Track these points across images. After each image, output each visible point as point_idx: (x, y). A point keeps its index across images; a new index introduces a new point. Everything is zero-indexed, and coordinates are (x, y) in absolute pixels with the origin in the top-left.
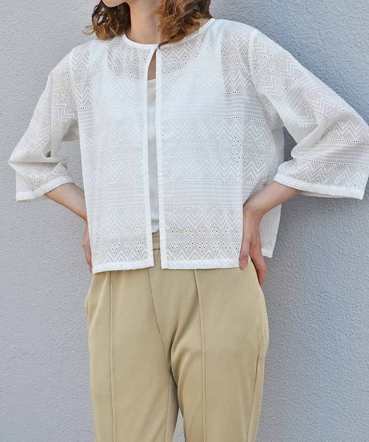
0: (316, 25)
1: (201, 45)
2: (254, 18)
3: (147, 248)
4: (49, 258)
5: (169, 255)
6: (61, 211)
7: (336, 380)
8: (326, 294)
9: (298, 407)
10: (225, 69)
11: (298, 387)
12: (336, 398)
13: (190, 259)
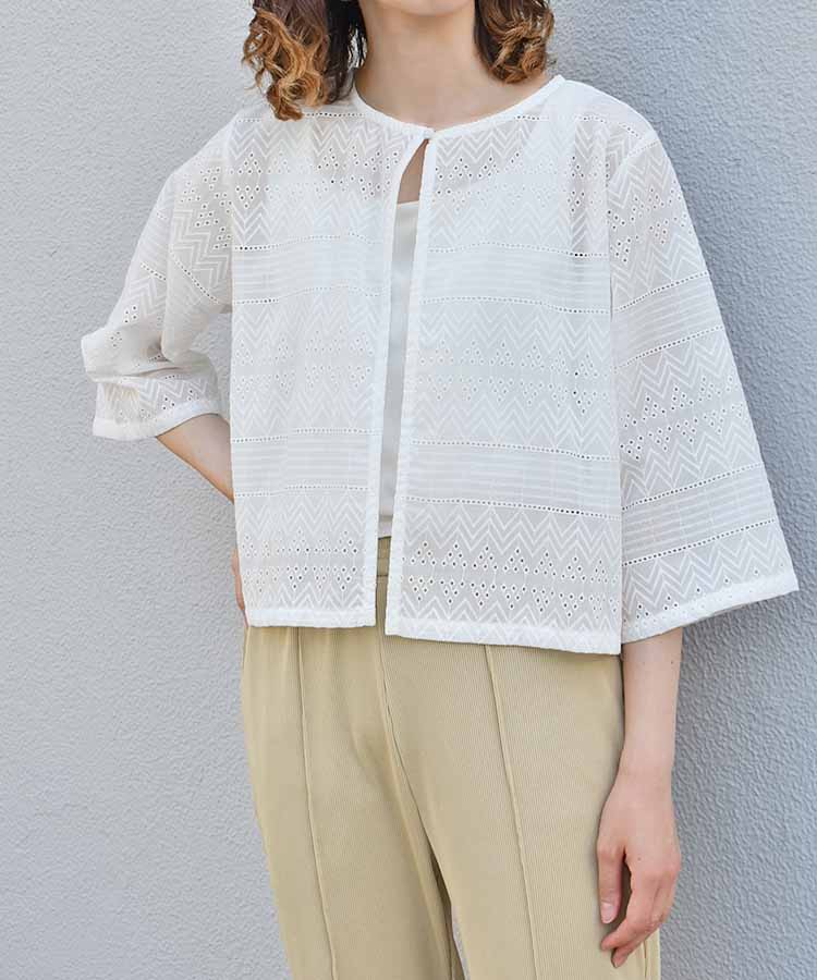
0: (780, 100)
1: (527, 136)
2: (642, 75)
3: (361, 582)
4: (140, 588)
5: (406, 603)
6: (174, 482)
7: (778, 912)
8: (767, 713)
9: (687, 971)
10: (578, 199)
11: (689, 922)
12: (775, 955)
13: (452, 619)
